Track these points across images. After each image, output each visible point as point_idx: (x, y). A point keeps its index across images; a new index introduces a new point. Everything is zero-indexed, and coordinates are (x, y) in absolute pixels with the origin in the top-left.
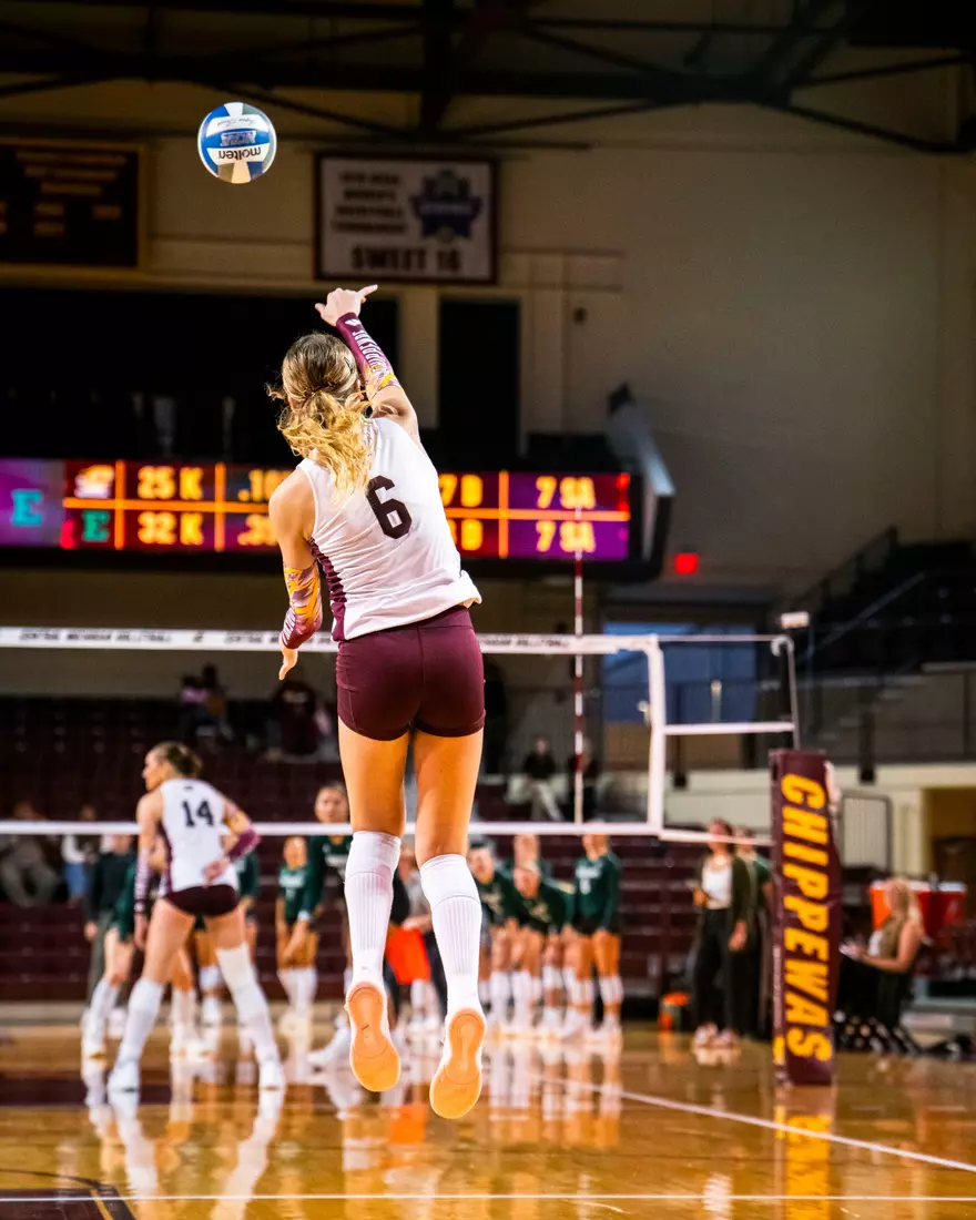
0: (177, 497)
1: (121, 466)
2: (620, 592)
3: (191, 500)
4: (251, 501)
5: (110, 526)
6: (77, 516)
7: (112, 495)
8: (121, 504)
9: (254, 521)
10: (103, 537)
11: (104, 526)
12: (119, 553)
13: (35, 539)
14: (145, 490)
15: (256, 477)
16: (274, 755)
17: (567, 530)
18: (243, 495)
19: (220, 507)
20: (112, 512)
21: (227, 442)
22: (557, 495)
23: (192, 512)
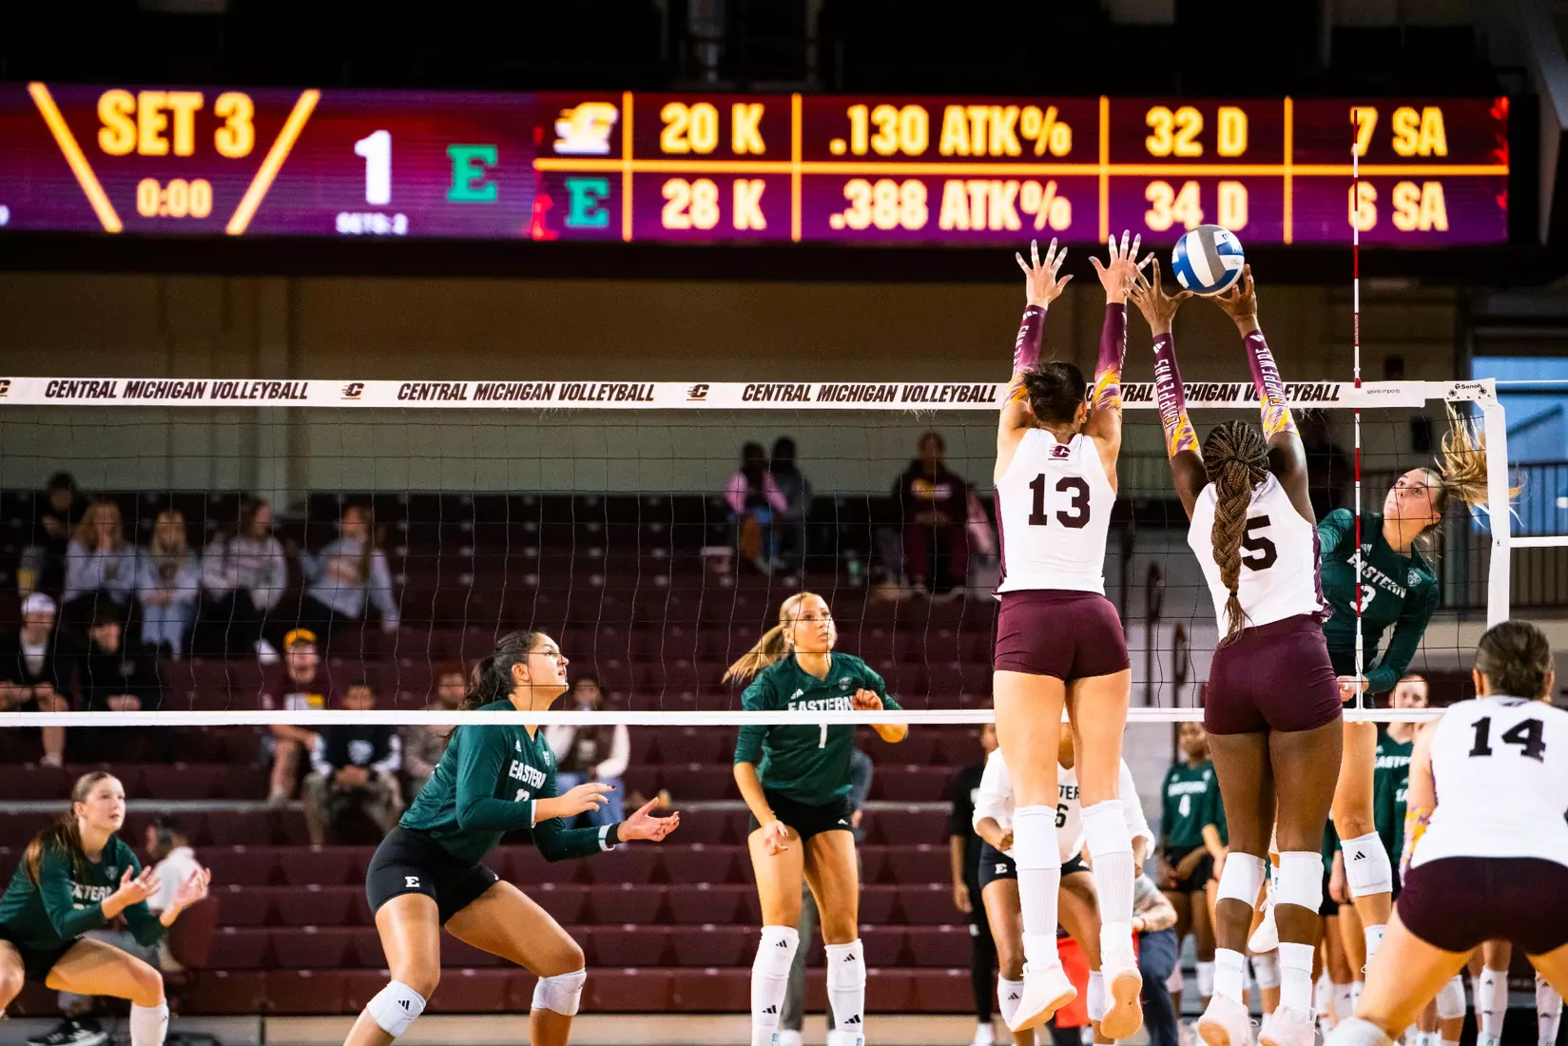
0: (724, 149)
1: (628, 100)
2: (1499, 304)
3: (749, 156)
4: (849, 156)
5: (613, 203)
6: (555, 186)
7: (615, 152)
8: (628, 166)
9: (854, 190)
10: (601, 220)
11: (602, 203)
12: (626, 247)
13: (485, 229)
14: (670, 142)
15: (858, 114)
16: (892, 592)
17: (1403, 194)
18: (838, 147)
19: (796, 167)
20: (615, 178)
21: (812, 55)
22: (1384, 133)
23: (750, 177)
